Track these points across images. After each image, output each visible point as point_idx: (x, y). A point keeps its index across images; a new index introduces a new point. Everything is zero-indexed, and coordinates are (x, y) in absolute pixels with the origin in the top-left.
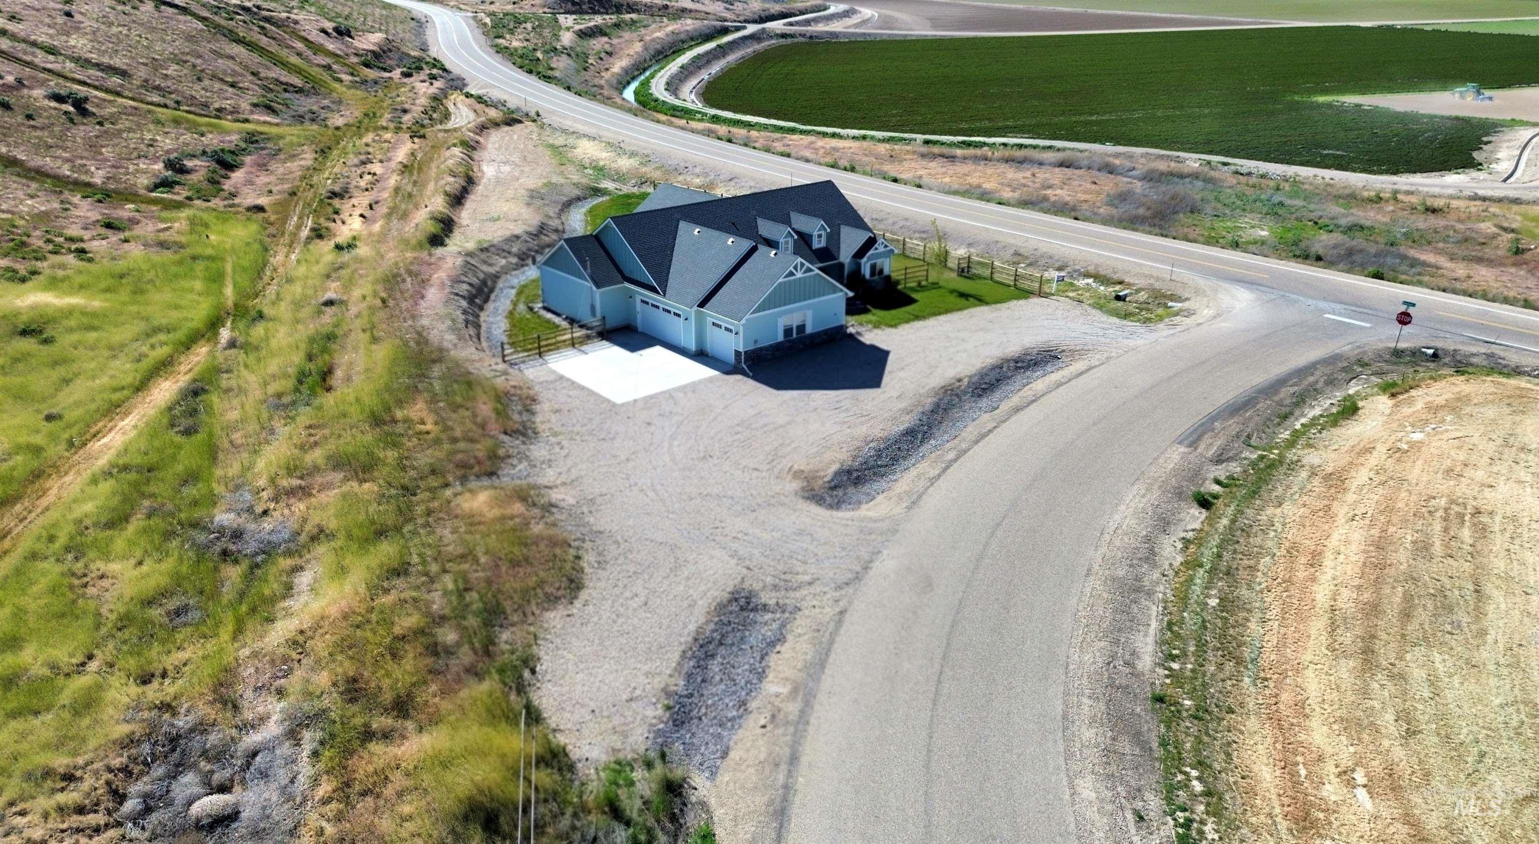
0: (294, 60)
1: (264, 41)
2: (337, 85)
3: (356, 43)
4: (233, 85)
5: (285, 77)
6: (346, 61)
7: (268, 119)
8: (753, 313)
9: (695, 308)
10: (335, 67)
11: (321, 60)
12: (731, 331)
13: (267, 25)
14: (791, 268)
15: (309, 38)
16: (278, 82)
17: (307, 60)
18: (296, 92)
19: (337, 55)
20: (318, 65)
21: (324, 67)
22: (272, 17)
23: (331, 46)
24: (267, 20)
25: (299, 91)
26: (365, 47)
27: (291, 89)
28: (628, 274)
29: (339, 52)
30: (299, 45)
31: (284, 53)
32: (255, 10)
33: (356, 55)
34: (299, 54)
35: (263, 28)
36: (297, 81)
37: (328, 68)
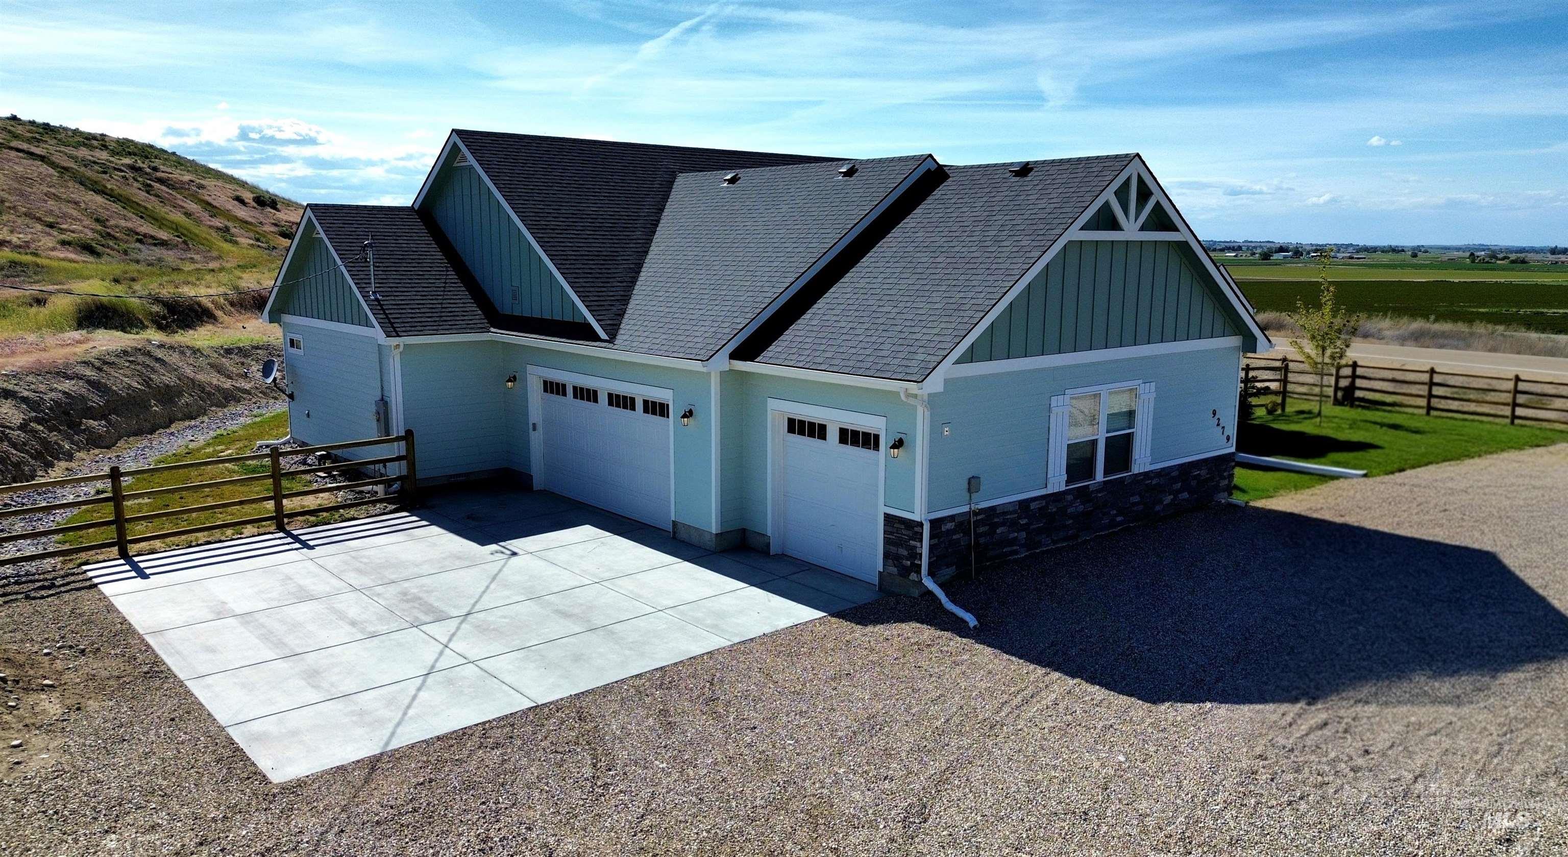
0: (177, 217)
1: (141, 196)
2: (227, 246)
3: (280, 215)
4: (51, 226)
5: (146, 228)
6: (258, 229)
7: (72, 256)
8: (970, 356)
9: (722, 363)
10: (233, 230)
11: (217, 222)
12: (869, 441)
13: (157, 185)
14: (1109, 196)
15: (215, 203)
16: (132, 232)
17: (198, 221)
18: (155, 245)
19: (246, 222)
20: (211, 227)
21: (218, 229)
22: (168, 179)
23: (242, 212)
24: (161, 181)
25: (163, 244)
26: (292, 219)
27: (150, 241)
28: (506, 305)
29: (250, 220)
30: (192, 206)
31: (163, 210)
32: (148, 170)
33: (276, 225)
34: (188, 214)
35: (150, 186)
36: (163, 235)
37: (227, 229)
